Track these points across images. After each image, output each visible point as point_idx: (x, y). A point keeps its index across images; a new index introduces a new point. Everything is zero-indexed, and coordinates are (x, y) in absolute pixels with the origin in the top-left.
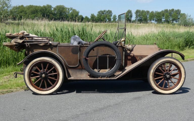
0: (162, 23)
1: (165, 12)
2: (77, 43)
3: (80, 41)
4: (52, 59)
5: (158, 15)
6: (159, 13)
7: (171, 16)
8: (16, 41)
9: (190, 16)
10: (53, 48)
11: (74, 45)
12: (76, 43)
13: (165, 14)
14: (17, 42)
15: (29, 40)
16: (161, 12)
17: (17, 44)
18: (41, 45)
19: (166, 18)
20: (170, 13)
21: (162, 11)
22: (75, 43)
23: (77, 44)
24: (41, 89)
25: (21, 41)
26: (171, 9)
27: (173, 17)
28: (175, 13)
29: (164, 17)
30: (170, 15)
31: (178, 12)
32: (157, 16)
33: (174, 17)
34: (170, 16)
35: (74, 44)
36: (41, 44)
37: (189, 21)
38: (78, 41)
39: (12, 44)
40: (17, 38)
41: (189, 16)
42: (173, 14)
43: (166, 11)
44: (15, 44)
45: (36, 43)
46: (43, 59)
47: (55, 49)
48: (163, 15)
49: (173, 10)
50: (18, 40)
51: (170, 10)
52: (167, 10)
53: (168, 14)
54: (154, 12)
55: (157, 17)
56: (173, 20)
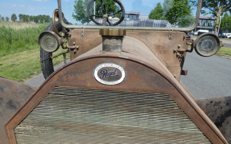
0: (39, 23)
5: (35, 18)
21: (38, 16)
26: (43, 15)
42: (45, 18)
43: (40, 16)
48: (39, 18)
49: (45, 15)
53: (42, 18)
54: (32, 16)
56: (45, 22)
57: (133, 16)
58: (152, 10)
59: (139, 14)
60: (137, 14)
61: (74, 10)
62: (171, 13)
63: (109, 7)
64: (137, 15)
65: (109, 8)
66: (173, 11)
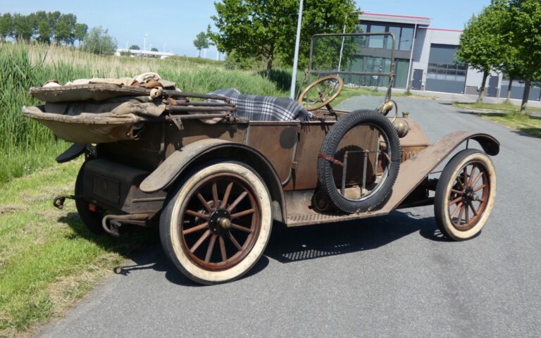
0: (33, 43)
1: (38, 18)
2: (292, 115)
3: (301, 109)
4: (246, 167)
5: (22, 24)
6: (24, 20)
7: (55, 28)
8: (139, 109)
9: (106, 32)
10: (235, 131)
11: (282, 121)
12: (288, 116)
13: (41, 23)
14: (145, 112)
15: (179, 104)
16: (28, 18)
17: (142, 119)
18: (211, 122)
19: (42, 31)
20: (51, 21)
21: (32, 15)
22: (285, 114)
23: (291, 118)
24: (212, 264)
25: (158, 110)
27: (59, 31)
28: (62, 22)
29: (36, 29)
30: (52, 26)
31: (70, 19)
32: (19, 26)
33: (62, 31)
34: (51, 28)
35: (283, 117)
36: (211, 118)
37: (104, 43)
38: (297, 108)
39: (126, 119)
40: (143, 98)
41: (105, 30)
42: (58, 22)
43: (42, 15)
44: (135, 118)
45: (197, 115)
46: (222, 169)
47: (240, 134)
48: (35, 25)
49: (57, 14)
50: (148, 104)
51: (50, 13)
52: (44, 12)
53: (47, 24)
54: (12, 15)
55: (22, 28)
56: (59, 38)
57: (403, 29)
58: (474, 18)
59: (427, 26)
60: (418, 25)
61: (214, 18)
62: (531, 38)
63: (326, 13)
64: (417, 28)
65: (329, 15)
66: (537, 31)
